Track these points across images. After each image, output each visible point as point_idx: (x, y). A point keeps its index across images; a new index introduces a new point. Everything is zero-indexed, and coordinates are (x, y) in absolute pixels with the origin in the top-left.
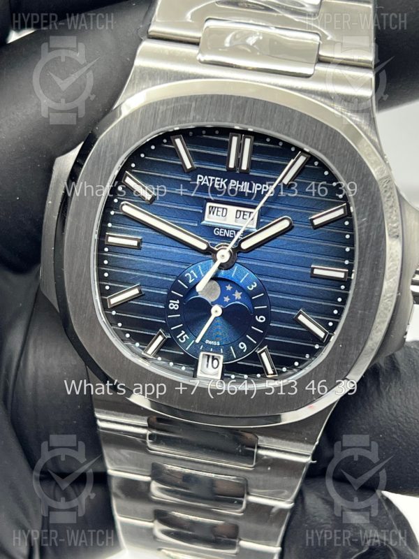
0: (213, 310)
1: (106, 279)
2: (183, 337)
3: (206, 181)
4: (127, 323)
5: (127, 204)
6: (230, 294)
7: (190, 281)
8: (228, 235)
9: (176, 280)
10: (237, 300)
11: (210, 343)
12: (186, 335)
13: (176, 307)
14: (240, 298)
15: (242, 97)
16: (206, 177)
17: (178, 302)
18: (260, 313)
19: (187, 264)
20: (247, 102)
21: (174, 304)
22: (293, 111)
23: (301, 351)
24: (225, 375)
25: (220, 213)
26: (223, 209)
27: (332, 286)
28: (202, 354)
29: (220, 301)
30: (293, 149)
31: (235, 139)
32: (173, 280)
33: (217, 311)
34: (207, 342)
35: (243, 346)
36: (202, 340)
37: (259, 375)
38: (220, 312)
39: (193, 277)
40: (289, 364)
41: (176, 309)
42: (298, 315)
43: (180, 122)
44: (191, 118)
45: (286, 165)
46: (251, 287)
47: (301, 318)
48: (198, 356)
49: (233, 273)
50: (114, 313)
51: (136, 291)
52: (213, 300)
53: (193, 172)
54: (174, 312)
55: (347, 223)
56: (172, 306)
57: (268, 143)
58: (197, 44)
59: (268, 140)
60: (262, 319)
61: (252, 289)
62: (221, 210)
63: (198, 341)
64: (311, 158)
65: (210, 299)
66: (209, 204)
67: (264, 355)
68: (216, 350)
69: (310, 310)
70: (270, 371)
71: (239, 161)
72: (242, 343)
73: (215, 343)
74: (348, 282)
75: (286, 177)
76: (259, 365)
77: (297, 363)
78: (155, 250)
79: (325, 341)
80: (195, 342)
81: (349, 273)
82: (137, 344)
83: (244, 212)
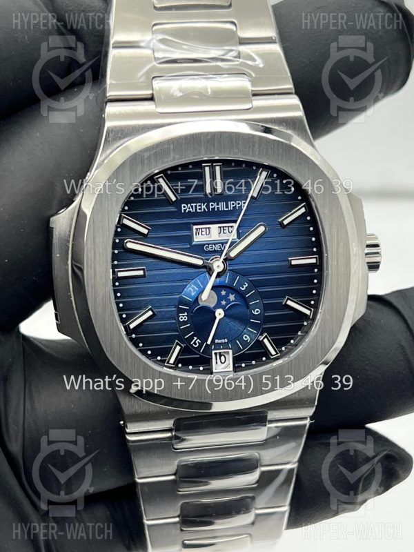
0: (217, 314)
1: (122, 309)
2: (196, 342)
4: (147, 342)
5: (129, 241)
6: (226, 298)
9: (181, 296)
10: (233, 301)
11: (220, 341)
12: (198, 340)
13: (185, 318)
14: (234, 299)
17: (186, 314)
18: (256, 306)
19: (187, 280)
21: (183, 316)
23: (293, 330)
24: (236, 365)
25: (204, 233)
26: (206, 228)
27: (307, 271)
28: (213, 352)
29: (218, 306)
30: (255, 167)
31: (207, 169)
33: (220, 314)
34: (217, 341)
35: (247, 338)
36: (213, 341)
37: (264, 359)
38: (223, 314)
39: (194, 290)
40: (286, 343)
41: (185, 320)
42: (287, 301)
46: (243, 287)
47: (289, 303)
48: (211, 355)
49: (226, 279)
50: (134, 336)
51: (150, 313)
52: (214, 305)
53: (178, 203)
54: (184, 323)
55: (309, 218)
56: (181, 318)
57: (233, 167)
58: (151, 99)
59: (233, 164)
60: (257, 312)
61: (244, 289)
62: (204, 230)
63: (209, 342)
64: (271, 172)
65: (212, 305)
66: (195, 227)
67: (266, 341)
68: (225, 346)
70: (273, 352)
71: (214, 187)
72: (245, 335)
73: (223, 341)
74: (320, 265)
75: (254, 192)
76: (263, 350)
77: (292, 341)
78: (158, 275)
79: (311, 317)
80: (207, 344)
81: (321, 258)
82: (159, 358)
83: (223, 227)
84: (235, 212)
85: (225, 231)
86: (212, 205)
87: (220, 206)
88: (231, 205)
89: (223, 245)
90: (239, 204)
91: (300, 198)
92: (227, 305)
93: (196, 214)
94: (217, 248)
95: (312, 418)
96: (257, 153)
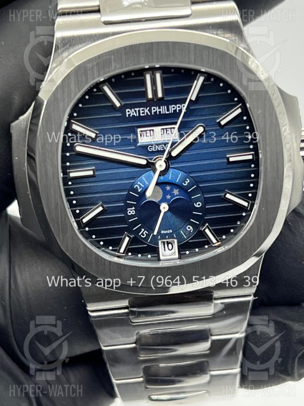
0: (161, 208)
1: (75, 206)
2: (143, 233)
3: (133, 113)
4: (99, 234)
5: (78, 145)
6: (170, 192)
7: (139, 191)
8: (159, 149)
9: (129, 192)
10: (177, 196)
11: (165, 232)
12: (145, 232)
13: (133, 212)
14: (178, 193)
15: (149, 43)
16: (133, 110)
17: (134, 208)
18: (197, 200)
19: (133, 178)
20: (152, 45)
21: (131, 210)
22: (189, 44)
23: (233, 220)
24: (182, 253)
25: (148, 134)
26: (150, 130)
27: (245, 167)
28: (160, 242)
29: (164, 200)
30: (193, 73)
31: (148, 76)
32: (126, 193)
33: (164, 207)
34: (162, 232)
35: (190, 228)
36: (159, 232)
37: (206, 247)
38: (167, 208)
39: (140, 187)
40: (226, 232)
41: (133, 214)
42: (225, 195)
43: (105, 73)
44: (113, 68)
45: (192, 86)
46: (185, 183)
47: (228, 196)
48: (158, 245)
49: (170, 176)
50: (87, 229)
51: (101, 209)
52: (159, 200)
53: (123, 108)
54: (132, 216)
55: (245, 118)
56: (130, 213)
57: (173, 73)
58: (98, 11)
59: (173, 70)
60: (199, 205)
61: (186, 184)
62: (149, 132)
63: (155, 233)
64: (208, 76)
65: (156, 201)
66: (139, 130)
67: (207, 231)
68: (171, 236)
69: (233, 189)
70: (214, 241)
71: (155, 92)
72: (189, 226)
73: (168, 232)
74: (256, 161)
75: (193, 95)
76: (206, 239)
77: (232, 231)
78: (106, 174)
79: (249, 209)
80: (153, 235)
81: (257, 154)
82: (111, 248)
83: (166, 129)
84: (176, 114)
85: (168, 132)
86: (154, 109)
87: (161, 110)
88: (172, 108)
89: (165, 145)
90: (179, 107)
91: (236, 99)
92: (171, 198)
93: (140, 118)
94: (160, 148)
95: (255, 295)
96: (193, 60)
